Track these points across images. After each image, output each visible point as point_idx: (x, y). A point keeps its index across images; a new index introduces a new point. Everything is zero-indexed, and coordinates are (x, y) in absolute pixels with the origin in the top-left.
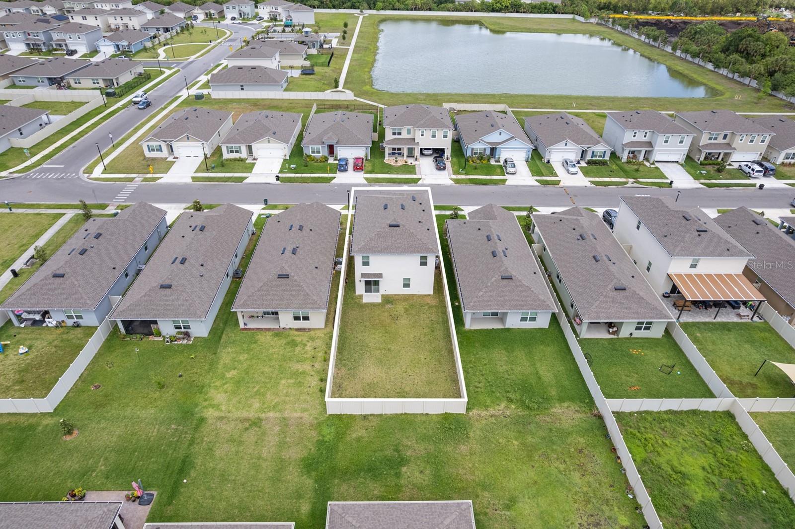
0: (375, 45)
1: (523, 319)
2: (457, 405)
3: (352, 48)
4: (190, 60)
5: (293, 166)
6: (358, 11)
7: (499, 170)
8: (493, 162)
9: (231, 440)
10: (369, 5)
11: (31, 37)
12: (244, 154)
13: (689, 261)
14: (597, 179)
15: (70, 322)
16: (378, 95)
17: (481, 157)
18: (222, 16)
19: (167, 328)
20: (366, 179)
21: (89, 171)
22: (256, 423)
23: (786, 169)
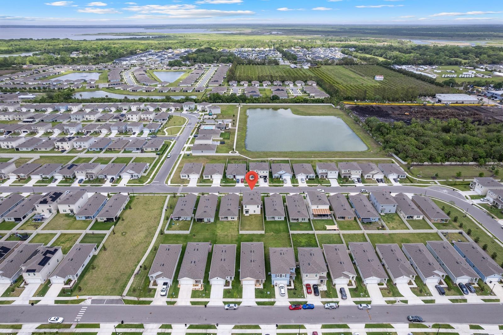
0: (246, 126)
1: (279, 218)
2: (263, 232)
3: (237, 128)
4: (178, 136)
5: (224, 181)
6: (238, 104)
7: (282, 182)
8: (281, 180)
9: (223, 237)
10: (243, 101)
11: (120, 128)
12: (210, 178)
13: (316, 206)
14: (310, 184)
15: (185, 219)
16: (247, 153)
17: (277, 178)
18: (182, 109)
19: (206, 220)
20: (245, 185)
21: (167, 183)
22: (227, 235)
23: (367, 180)
